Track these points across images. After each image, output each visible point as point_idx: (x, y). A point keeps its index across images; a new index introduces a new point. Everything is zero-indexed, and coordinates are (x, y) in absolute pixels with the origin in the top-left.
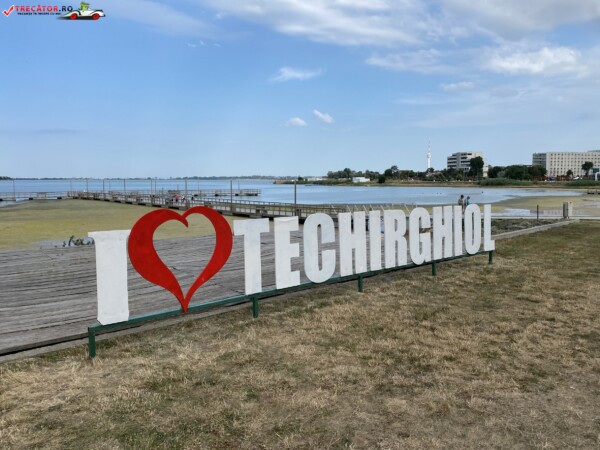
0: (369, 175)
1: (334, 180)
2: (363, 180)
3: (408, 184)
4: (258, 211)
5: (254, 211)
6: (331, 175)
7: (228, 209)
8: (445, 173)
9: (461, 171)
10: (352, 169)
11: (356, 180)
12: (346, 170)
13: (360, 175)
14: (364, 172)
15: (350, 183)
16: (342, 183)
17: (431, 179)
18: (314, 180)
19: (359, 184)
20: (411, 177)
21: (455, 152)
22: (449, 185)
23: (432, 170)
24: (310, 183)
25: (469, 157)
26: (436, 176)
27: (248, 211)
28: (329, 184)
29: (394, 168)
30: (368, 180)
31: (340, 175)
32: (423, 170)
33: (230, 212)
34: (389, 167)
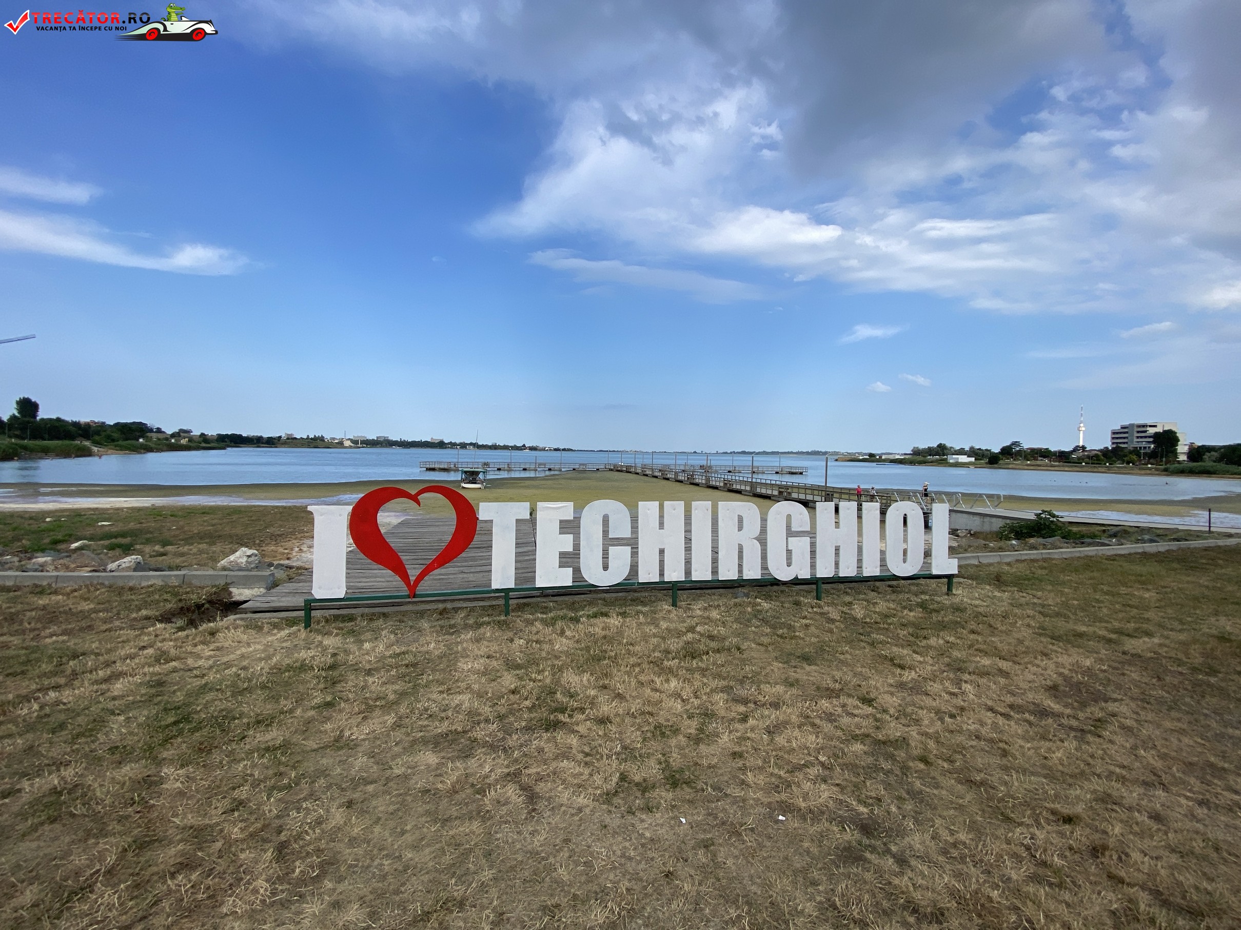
0: (973, 452)
1: (920, 458)
2: (963, 459)
3: (1037, 467)
4: (780, 493)
5: (776, 493)
6: (917, 452)
7: (748, 488)
8: (1105, 453)
9: (1136, 451)
10: (948, 445)
11: (952, 459)
12: (940, 446)
13: (961, 452)
14: (967, 449)
15: (943, 463)
16: (932, 463)
17: (1079, 461)
18: (891, 457)
19: (957, 465)
20: (1045, 457)
21: (1126, 423)
22: (1109, 471)
23: (1083, 448)
24: (885, 461)
25: (1152, 431)
26: (1088, 457)
27: (769, 492)
28: (911, 462)
29: (1016, 444)
30: (973, 459)
31: (930, 451)
32: (1068, 448)
33: (750, 492)
34: (1008, 444)
